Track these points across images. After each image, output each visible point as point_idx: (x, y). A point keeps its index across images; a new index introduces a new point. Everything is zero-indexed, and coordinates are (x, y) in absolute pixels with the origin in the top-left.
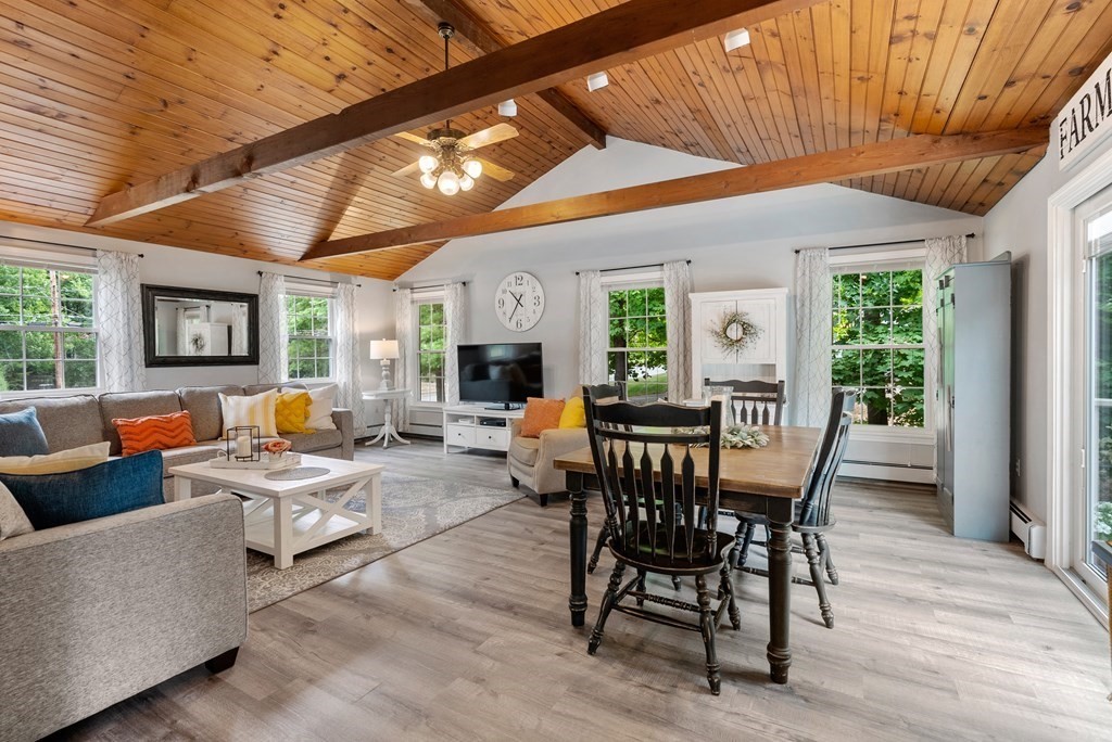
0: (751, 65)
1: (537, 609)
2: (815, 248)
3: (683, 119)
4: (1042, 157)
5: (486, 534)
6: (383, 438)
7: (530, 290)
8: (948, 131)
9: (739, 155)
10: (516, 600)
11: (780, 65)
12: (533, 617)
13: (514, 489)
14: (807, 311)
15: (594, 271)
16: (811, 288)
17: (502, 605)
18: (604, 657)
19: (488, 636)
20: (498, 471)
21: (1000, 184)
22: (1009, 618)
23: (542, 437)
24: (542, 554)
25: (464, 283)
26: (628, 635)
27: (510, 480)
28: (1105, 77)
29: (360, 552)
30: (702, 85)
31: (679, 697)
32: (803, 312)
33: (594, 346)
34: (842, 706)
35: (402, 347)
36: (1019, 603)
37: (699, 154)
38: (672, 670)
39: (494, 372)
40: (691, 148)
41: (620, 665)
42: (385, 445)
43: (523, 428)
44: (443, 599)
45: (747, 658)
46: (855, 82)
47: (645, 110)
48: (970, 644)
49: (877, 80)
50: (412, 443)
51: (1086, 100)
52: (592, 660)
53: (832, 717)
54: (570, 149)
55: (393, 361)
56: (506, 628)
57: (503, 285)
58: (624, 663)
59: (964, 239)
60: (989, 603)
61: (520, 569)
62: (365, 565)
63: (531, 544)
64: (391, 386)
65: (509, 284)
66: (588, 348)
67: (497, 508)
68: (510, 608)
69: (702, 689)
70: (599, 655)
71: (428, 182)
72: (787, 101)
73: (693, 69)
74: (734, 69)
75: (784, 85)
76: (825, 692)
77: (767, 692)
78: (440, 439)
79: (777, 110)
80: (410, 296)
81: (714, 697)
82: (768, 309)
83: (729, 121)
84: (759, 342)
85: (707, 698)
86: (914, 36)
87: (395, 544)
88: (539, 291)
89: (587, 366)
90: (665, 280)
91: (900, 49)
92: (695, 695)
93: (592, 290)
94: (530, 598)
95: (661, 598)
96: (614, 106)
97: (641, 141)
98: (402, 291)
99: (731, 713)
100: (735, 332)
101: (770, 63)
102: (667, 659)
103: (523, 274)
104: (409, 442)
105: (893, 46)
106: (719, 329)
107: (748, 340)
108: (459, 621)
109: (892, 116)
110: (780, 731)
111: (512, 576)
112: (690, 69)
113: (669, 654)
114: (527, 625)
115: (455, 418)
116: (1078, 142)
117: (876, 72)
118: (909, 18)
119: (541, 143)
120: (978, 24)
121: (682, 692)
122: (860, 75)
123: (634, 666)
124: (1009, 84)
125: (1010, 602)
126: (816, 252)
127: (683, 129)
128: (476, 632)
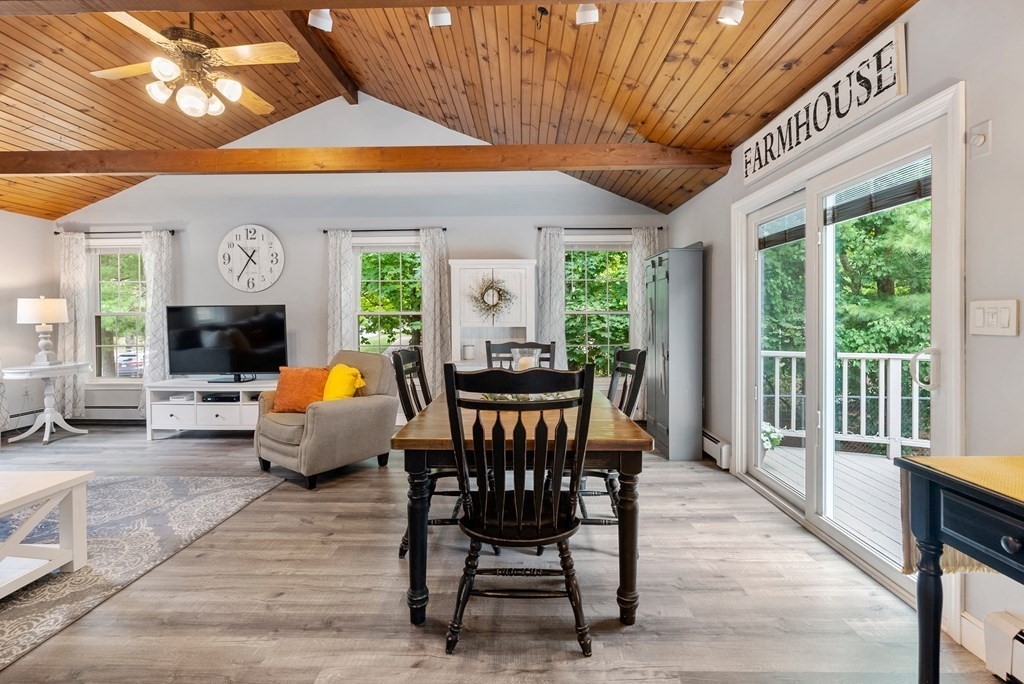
0: (541, 51)
1: (362, 616)
2: (553, 227)
3: (452, 90)
4: (725, 175)
5: (253, 536)
6: (42, 428)
7: (265, 246)
8: (673, 144)
9: (494, 135)
10: (332, 612)
11: (568, 58)
12: (362, 629)
13: (265, 474)
14: (548, 281)
15: (345, 230)
16: (551, 261)
17: (317, 624)
18: (465, 652)
19: (317, 670)
20: (233, 454)
21: (690, 191)
22: (734, 518)
23: (310, 411)
24: (335, 546)
25: (173, 232)
26: (476, 617)
27: (258, 463)
28: (787, 122)
29: (59, 602)
30: (486, 59)
31: (559, 671)
32: (544, 281)
33: (345, 310)
34: (684, 629)
35: (73, 307)
36: (734, 505)
37: (454, 128)
38: (538, 643)
39: (209, 339)
40: (449, 121)
41: (487, 656)
42: (46, 438)
43: (277, 402)
44: (229, 638)
45: (593, 609)
46: (624, 87)
47: (416, 72)
48: (727, 546)
49: (641, 90)
50: (90, 432)
51: (769, 138)
52: (455, 660)
53: (684, 643)
54: (318, 97)
55: (56, 326)
56: (335, 652)
57: (230, 237)
58: (489, 652)
59: (656, 231)
60: (715, 509)
61: (316, 571)
62: (75, 621)
63: (315, 536)
64: (52, 360)
65: (238, 237)
66: (337, 313)
67: (253, 501)
68: (328, 625)
69: (574, 655)
70: (459, 652)
71: (157, 94)
72: (560, 92)
73: (483, 41)
74: (524, 50)
75: (563, 78)
76: (666, 621)
77: (626, 637)
78: (140, 424)
79: (547, 99)
80: (84, 242)
81: (588, 659)
82: (518, 276)
83: (498, 100)
84: (513, 307)
85: (582, 662)
86: (684, 59)
87: (117, 576)
88: (278, 247)
89: (338, 331)
90: (422, 246)
91: (670, 67)
92: (571, 663)
93: (343, 250)
94: (346, 605)
95: (510, 570)
96: (381, 62)
97: (397, 104)
98: (69, 235)
99: (611, 670)
100: (491, 298)
101: (560, 53)
102: (527, 633)
103: (256, 227)
104: (86, 431)
105: (666, 63)
106: (477, 295)
107: (503, 305)
108: (266, 663)
109: (640, 124)
110: (656, 673)
111: (314, 583)
112: (480, 39)
113: (527, 627)
114: (360, 641)
115: (164, 396)
116: (761, 166)
117: (642, 83)
118: (688, 42)
119: (286, 83)
120: (732, 62)
121: (558, 665)
122: (630, 82)
123: (500, 652)
124: (726, 115)
125: (729, 506)
126: (555, 231)
127: (449, 100)
128: (297, 670)
